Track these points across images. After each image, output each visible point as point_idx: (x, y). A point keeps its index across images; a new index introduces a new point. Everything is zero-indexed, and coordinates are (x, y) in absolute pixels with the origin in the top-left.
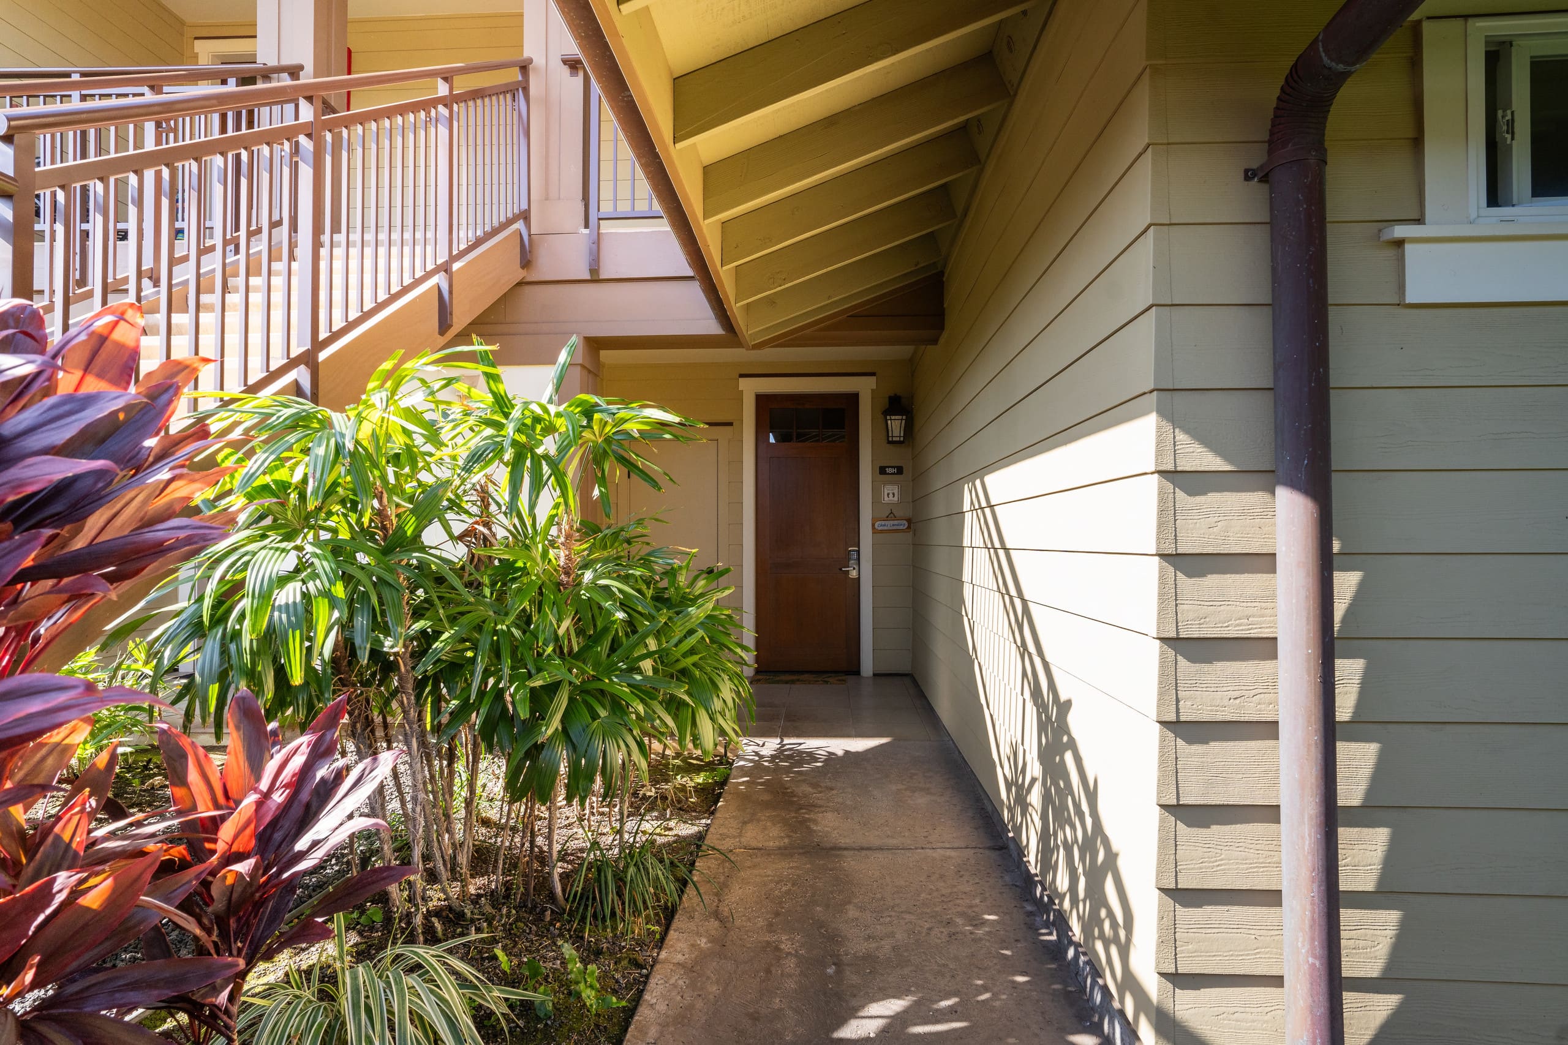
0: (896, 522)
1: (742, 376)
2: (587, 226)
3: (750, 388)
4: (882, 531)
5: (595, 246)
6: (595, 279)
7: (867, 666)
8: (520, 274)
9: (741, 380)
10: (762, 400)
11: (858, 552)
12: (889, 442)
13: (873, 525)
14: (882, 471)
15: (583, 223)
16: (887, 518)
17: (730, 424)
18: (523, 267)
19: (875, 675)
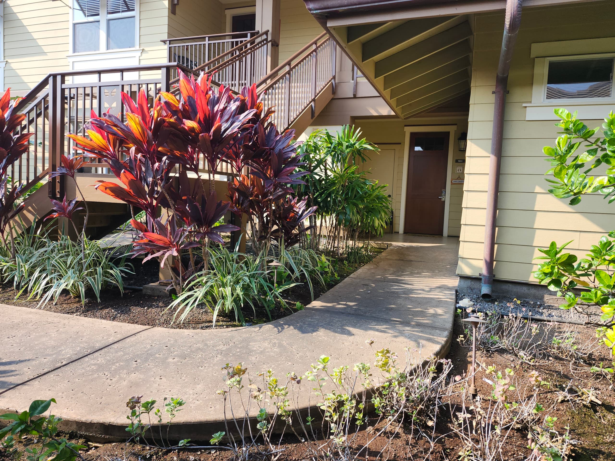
0: (460, 181)
1: (406, 126)
2: (353, 80)
3: (408, 130)
4: (455, 184)
5: (355, 87)
6: (355, 97)
7: (445, 232)
8: (332, 96)
9: (405, 127)
10: (413, 135)
11: (445, 191)
12: (459, 150)
13: (451, 181)
14: (457, 161)
15: (352, 79)
16: (457, 179)
17: (400, 144)
18: (332, 94)
19: (448, 236)
